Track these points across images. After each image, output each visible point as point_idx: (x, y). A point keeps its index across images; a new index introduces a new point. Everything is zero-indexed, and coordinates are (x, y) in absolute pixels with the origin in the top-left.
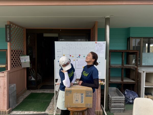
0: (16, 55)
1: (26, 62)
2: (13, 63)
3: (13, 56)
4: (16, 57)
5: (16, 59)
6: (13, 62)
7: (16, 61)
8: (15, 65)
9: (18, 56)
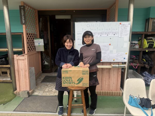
0: (31, 38)
1: (40, 46)
2: (29, 47)
3: (29, 39)
4: (31, 41)
5: (31, 42)
6: (29, 45)
7: (31, 45)
8: (30, 49)
9: (33, 39)
